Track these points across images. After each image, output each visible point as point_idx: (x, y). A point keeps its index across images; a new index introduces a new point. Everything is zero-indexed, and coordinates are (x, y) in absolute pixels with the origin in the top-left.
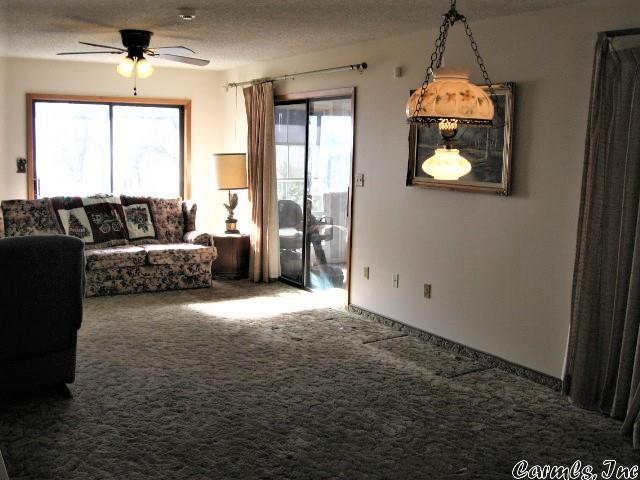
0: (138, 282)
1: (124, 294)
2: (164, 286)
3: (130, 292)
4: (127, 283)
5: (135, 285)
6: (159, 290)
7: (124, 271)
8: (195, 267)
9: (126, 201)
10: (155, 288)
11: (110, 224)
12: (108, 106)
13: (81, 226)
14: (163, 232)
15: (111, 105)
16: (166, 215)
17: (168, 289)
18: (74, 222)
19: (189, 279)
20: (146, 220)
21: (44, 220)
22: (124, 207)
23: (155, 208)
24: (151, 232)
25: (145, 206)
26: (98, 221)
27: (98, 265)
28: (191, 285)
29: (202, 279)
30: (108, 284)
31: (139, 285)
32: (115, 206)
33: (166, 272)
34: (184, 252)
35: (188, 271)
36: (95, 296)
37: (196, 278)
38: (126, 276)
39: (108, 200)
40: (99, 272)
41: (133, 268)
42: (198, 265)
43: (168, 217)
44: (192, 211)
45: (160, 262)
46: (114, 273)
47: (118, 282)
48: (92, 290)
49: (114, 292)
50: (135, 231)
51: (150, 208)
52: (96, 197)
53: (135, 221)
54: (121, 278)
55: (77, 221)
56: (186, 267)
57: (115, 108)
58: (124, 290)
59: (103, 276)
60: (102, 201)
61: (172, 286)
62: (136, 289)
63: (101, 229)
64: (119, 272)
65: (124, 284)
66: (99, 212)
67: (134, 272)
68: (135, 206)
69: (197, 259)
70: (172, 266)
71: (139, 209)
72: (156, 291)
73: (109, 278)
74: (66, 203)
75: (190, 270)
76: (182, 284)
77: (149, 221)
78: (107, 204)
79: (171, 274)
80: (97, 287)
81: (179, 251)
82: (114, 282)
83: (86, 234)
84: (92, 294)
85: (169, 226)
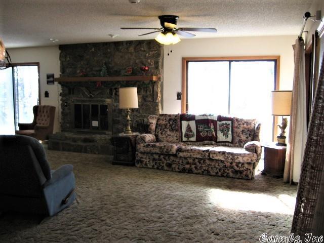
0: (204, 168)
1: (196, 174)
2: (220, 174)
3: (199, 174)
4: (198, 168)
5: (202, 170)
6: (216, 175)
7: (197, 160)
8: (240, 165)
9: (220, 118)
10: (214, 174)
11: (207, 131)
12: (228, 62)
13: (191, 131)
14: (237, 139)
15: (230, 61)
16: (241, 129)
17: (222, 176)
18: (189, 129)
19: (236, 172)
20: (229, 131)
21: (174, 126)
22: (218, 122)
23: (236, 124)
24: (229, 139)
25: (230, 122)
26: (200, 129)
27: (181, 154)
28: (237, 176)
29: (245, 173)
30: (187, 166)
31: (205, 170)
32: (213, 121)
33: (222, 165)
34: (232, 154)
35: (236, 167)
36: (180, 172)
37: (241, 172)
38: (198, 163)
39: (209, 118)
40: (183, 159)
41: (201, 159)
42: (243, 164)
43: (243, 131)
44: (257, 128)
45: (217, 158)
46: (191, 161)
47: (193, 166)
48: (178, 168)
49: (190, 171)
50: (221, 137)
51: (232, 124)
52: (203, 115)
53: (222, 131)
54: (195, 164)
55: (190, 128)
56: (234, 164)
57: (233, 63)
58: (196, 171)
59: (185, 161)
60: (205, 118)
61: (225, 175)
62: (203, 172)
63: (201, 134)
64: (194, 160)
65: (196, 168)
66: (202, 124)
67: (202, 162)
68: (224, 122)
69: (241, 159)
70: (225, 162)
71: (226, 124)
72: (214, 176)
73: (188, 163)
74: (188, 118)
75: (238, 166)
76: (231, 174)
77: (230, 132)
78: (208, 120)
79: (225, 167)
80: (181, 167)
81: (229, 153)
82: (191, 166)
83: (193, 136)
84: (178, 170)
85: (242, 136)
